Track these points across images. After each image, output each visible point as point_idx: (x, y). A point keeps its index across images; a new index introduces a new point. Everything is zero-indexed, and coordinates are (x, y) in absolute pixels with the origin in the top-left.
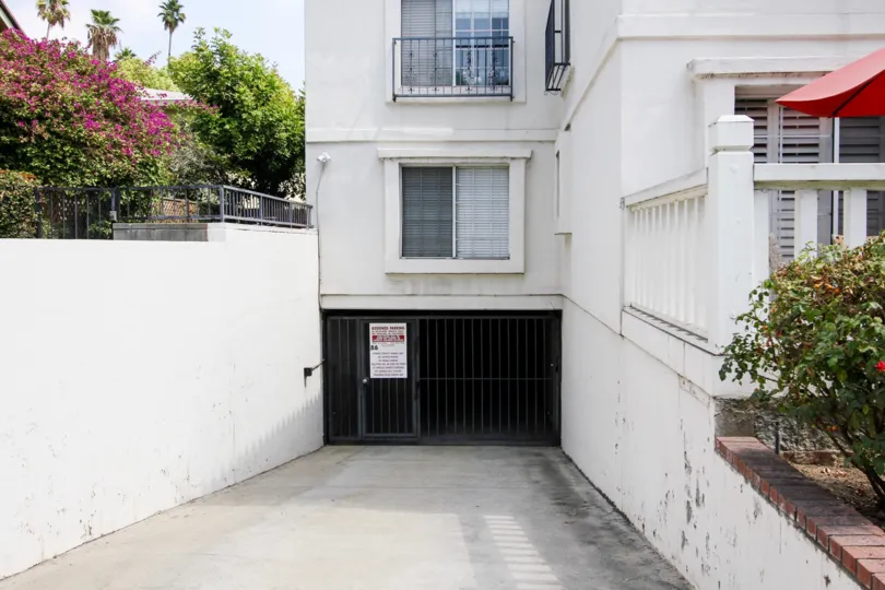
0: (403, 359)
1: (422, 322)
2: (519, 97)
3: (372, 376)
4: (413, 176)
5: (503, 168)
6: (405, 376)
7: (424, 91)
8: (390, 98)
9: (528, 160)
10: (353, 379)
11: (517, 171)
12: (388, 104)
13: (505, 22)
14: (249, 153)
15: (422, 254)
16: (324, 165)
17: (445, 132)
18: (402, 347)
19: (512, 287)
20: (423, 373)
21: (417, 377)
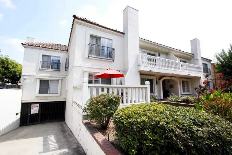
0: (38, 110)
1: (42, 104)
2: (61, 71)
3: (31, 113)
4: (42, 81)
5: (58, 81)
6: (38, 113)
7: (45, 69)
8: (39, 69)
9: (62, 80)
10: (27, 114)
11: (60, 81)
12: (38, 70)
13: (60, 61)
15: (43, 93)
16: (25, 79)
17: (49, 75)
18: (38, 108)
19: (58, 98)
20: (41, 112)
21: (40, 113)
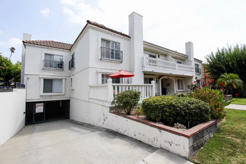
0: (43, 109)
1: (46, 103)
2: (64, 70)
3: (36, 112)
4: (45, 80)
5: (61, 80)
6: (43, 111)
7: (48, 68)
8: (42, 68)
9: (65, 79)
10: (32, 114)
11: (64, 81)
12: (42, 69)
13: (62, 59)
14: (4, 75)
15: (47, 92)
16: (28, 78)
17: (52, 74)
18: (43, 107)
19: (62, 97)
20: (46, 111)
21: (45, 112)
